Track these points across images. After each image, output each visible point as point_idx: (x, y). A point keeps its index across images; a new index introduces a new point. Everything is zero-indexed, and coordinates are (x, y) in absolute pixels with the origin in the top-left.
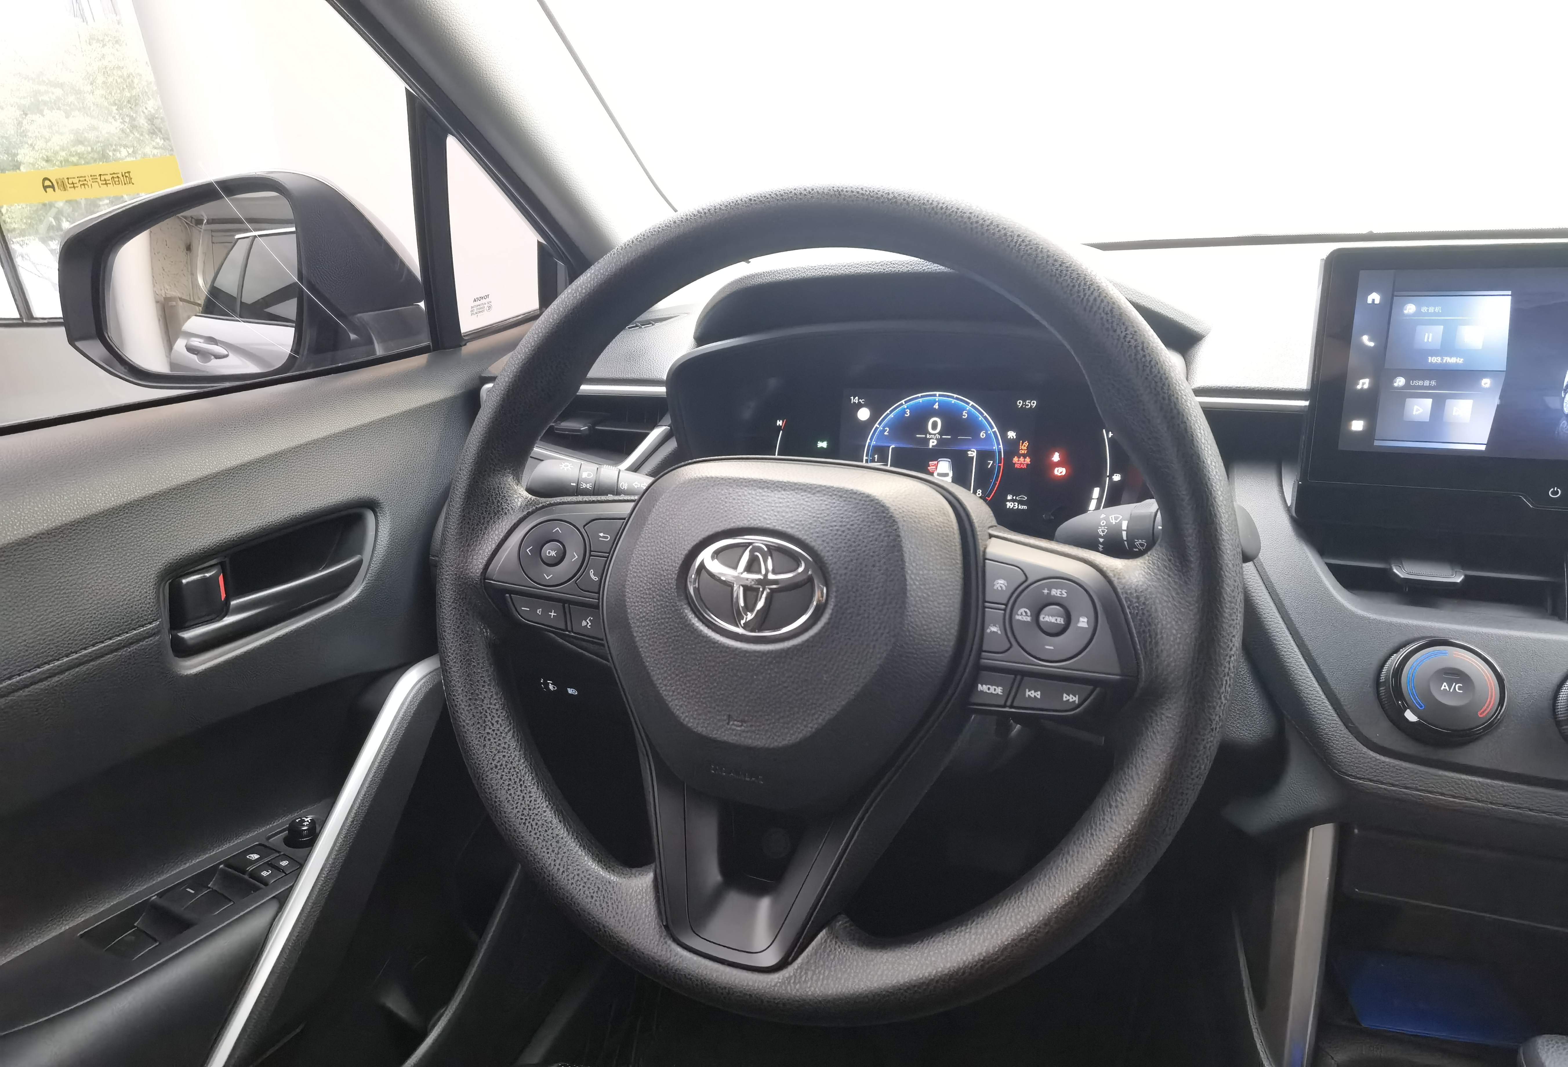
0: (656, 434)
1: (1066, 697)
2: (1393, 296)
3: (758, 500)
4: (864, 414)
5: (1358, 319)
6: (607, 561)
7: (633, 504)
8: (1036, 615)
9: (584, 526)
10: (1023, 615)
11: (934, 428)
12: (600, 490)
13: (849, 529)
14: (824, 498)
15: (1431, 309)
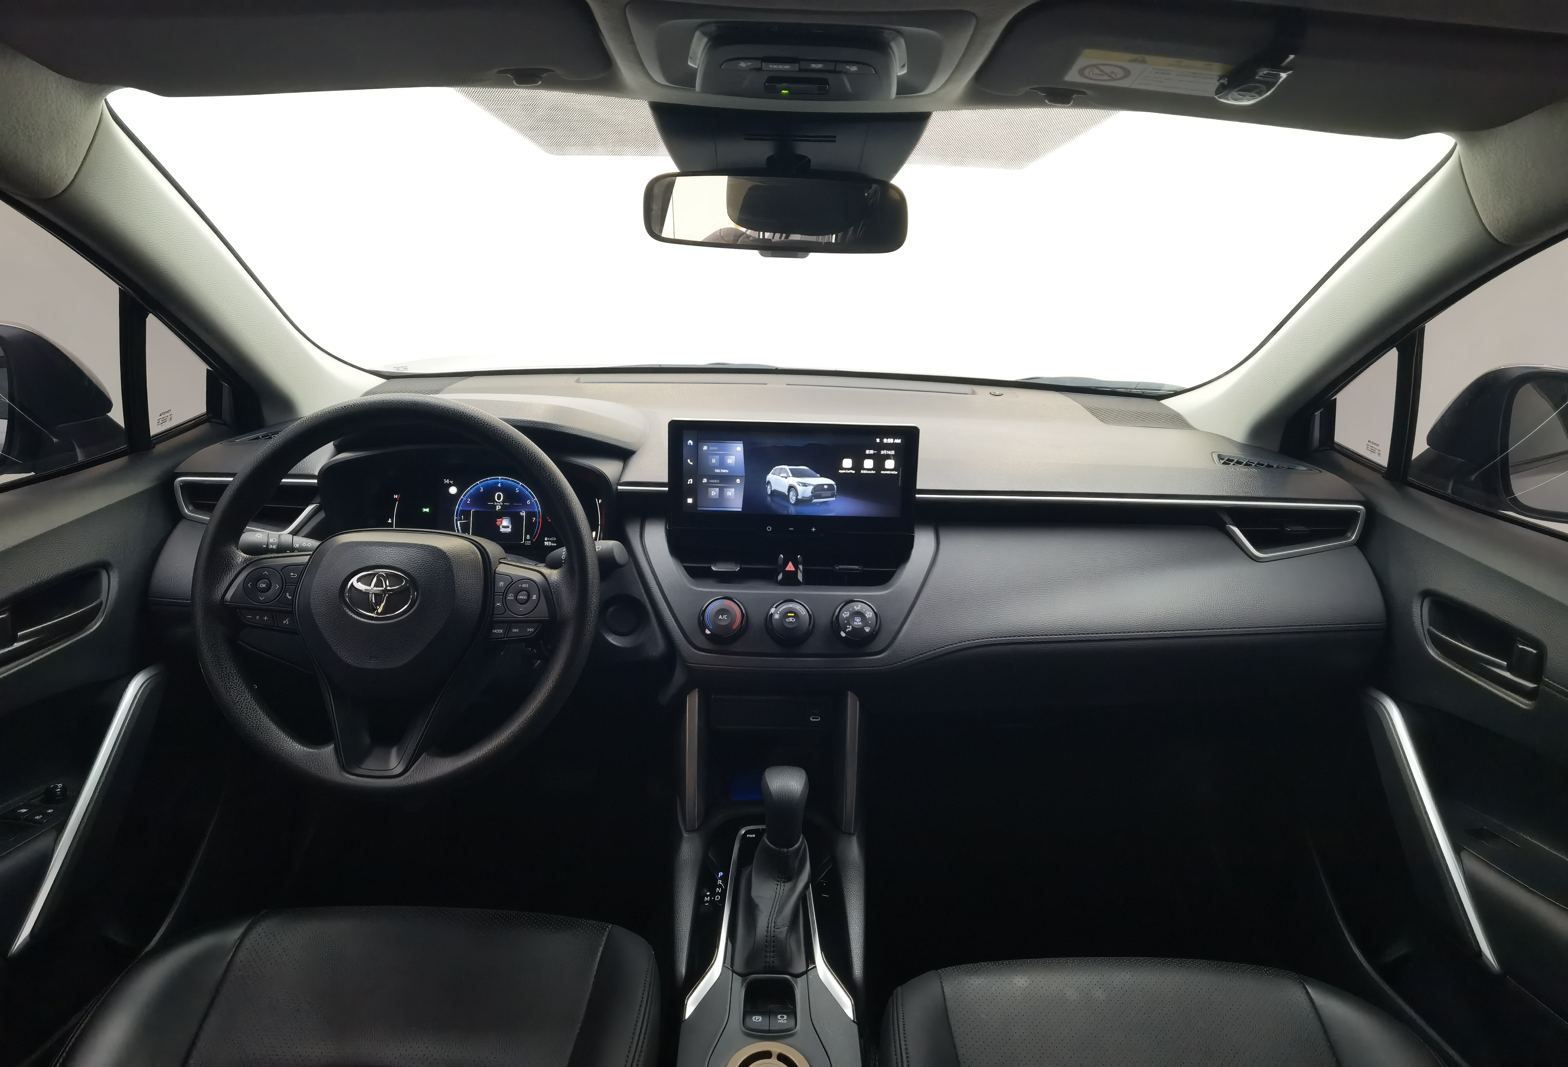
0: (309, 509)
1: (528, 630)
2: (698, 442)
3: (380, 552)
4: (453, 490)
5: (685, 452)
6: (295, 588)
7: (309, 556)
8: (516, 597)
9: (281, 570)
10: (510, 597)
11: (499, 499)
12: (282, 549)
13: (426, 564)
14: (414, 549)
15: (713, 448)
